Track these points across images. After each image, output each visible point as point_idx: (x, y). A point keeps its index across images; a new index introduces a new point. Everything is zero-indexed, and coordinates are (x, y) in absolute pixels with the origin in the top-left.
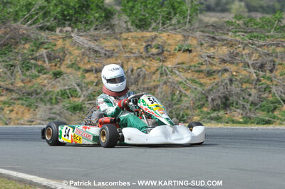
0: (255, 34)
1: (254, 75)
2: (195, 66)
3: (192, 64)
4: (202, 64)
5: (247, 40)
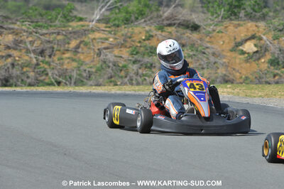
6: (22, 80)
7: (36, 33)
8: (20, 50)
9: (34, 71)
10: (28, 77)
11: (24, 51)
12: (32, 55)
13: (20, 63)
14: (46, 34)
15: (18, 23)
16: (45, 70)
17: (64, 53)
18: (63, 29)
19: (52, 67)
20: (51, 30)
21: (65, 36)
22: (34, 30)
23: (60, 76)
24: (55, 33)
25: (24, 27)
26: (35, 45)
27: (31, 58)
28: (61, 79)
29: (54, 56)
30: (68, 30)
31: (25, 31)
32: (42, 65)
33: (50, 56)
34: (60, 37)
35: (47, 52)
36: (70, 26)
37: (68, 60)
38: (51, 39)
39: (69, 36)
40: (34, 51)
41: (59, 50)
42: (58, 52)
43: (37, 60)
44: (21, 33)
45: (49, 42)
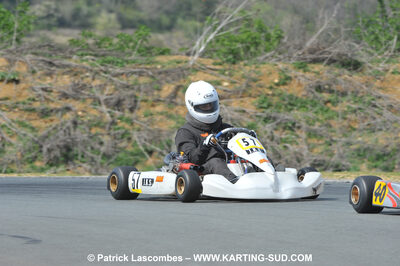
6: (92, 148)
7: (105, 73)
8: (84, 100)
9: (109, 134)
10: (101, 143)
11: (89, 101)
12: (104, 108)
13: (85, 120)
14: (122, 74)
15: (75, 57)
16: (126, 132)
17: (153, 106)
18: (148, 66)
19: (137, 126)
20: (129, 68)
21: (152, 77)
22: (102, 68)
23: (151, 141)
24: (135, 73)
25: (85, 63)
26: (106, 93)
27: (101, 112)
28: (153, 147)
29: (139, 109)
30: (156, 68)
31: (88, 70)
32: (121, 124)
33: (132, 110)
34: (143, 80)
35: (127, 104)
36: (157, 62)
37: (160, 117)
38: (131, 83)
39: (158, 78)
40: (107, 102)
41: (146, 101)
42: (143, 104)
43: (112, 116)
44: (82, 73)
45: (128, 87)
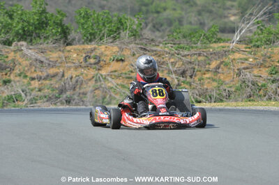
0: (182, 45)
1: (176, 80)
2: (126, 74)
3: (124, 72)
4: (132, 72)
5: (174, 50)
7: (178, 54)
11: (166, 72)
12: (174, 76)
14: (188, 55)
15: (161, 45)
17: (205, 74)
18: (204, 50)
19: (192, 87)
20: (193, 51)
21: (206, 57)
22: (176, 52)
23: (200, 96)
24: (195, 54)
25: (166, 49)
26: (176, 66)
27: (172, 78)
28: (201, 99)
29: (195, 76)
30: (209, 51)
31: (167, 53)
32: (183, 85)
33: (191, 77)
34: (201, 58)
35: (188, 73)
36: (211, 47)
37: (208, 80)
38: (193, 60)
39: (210, 57)
40: (175, 72)
41: (200, 71)
42: (198, 73)
43: (179, 81)
44: (163, 55)
45: (191, 63)
